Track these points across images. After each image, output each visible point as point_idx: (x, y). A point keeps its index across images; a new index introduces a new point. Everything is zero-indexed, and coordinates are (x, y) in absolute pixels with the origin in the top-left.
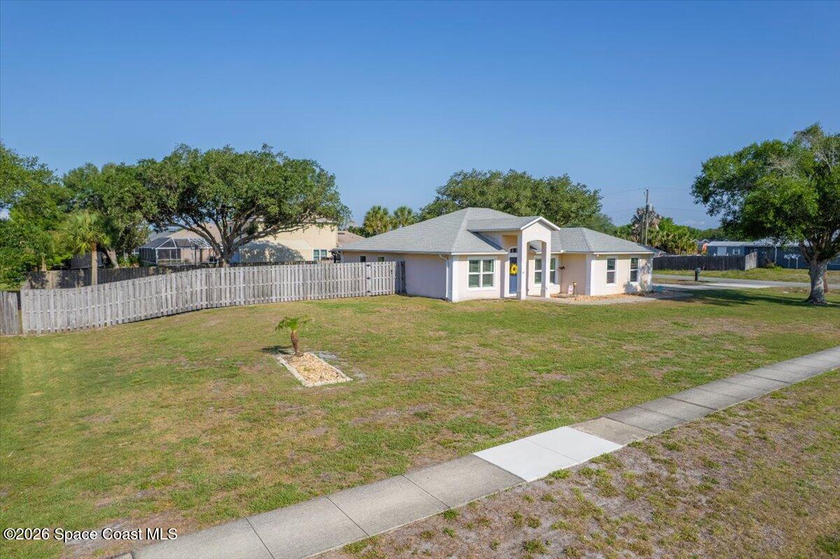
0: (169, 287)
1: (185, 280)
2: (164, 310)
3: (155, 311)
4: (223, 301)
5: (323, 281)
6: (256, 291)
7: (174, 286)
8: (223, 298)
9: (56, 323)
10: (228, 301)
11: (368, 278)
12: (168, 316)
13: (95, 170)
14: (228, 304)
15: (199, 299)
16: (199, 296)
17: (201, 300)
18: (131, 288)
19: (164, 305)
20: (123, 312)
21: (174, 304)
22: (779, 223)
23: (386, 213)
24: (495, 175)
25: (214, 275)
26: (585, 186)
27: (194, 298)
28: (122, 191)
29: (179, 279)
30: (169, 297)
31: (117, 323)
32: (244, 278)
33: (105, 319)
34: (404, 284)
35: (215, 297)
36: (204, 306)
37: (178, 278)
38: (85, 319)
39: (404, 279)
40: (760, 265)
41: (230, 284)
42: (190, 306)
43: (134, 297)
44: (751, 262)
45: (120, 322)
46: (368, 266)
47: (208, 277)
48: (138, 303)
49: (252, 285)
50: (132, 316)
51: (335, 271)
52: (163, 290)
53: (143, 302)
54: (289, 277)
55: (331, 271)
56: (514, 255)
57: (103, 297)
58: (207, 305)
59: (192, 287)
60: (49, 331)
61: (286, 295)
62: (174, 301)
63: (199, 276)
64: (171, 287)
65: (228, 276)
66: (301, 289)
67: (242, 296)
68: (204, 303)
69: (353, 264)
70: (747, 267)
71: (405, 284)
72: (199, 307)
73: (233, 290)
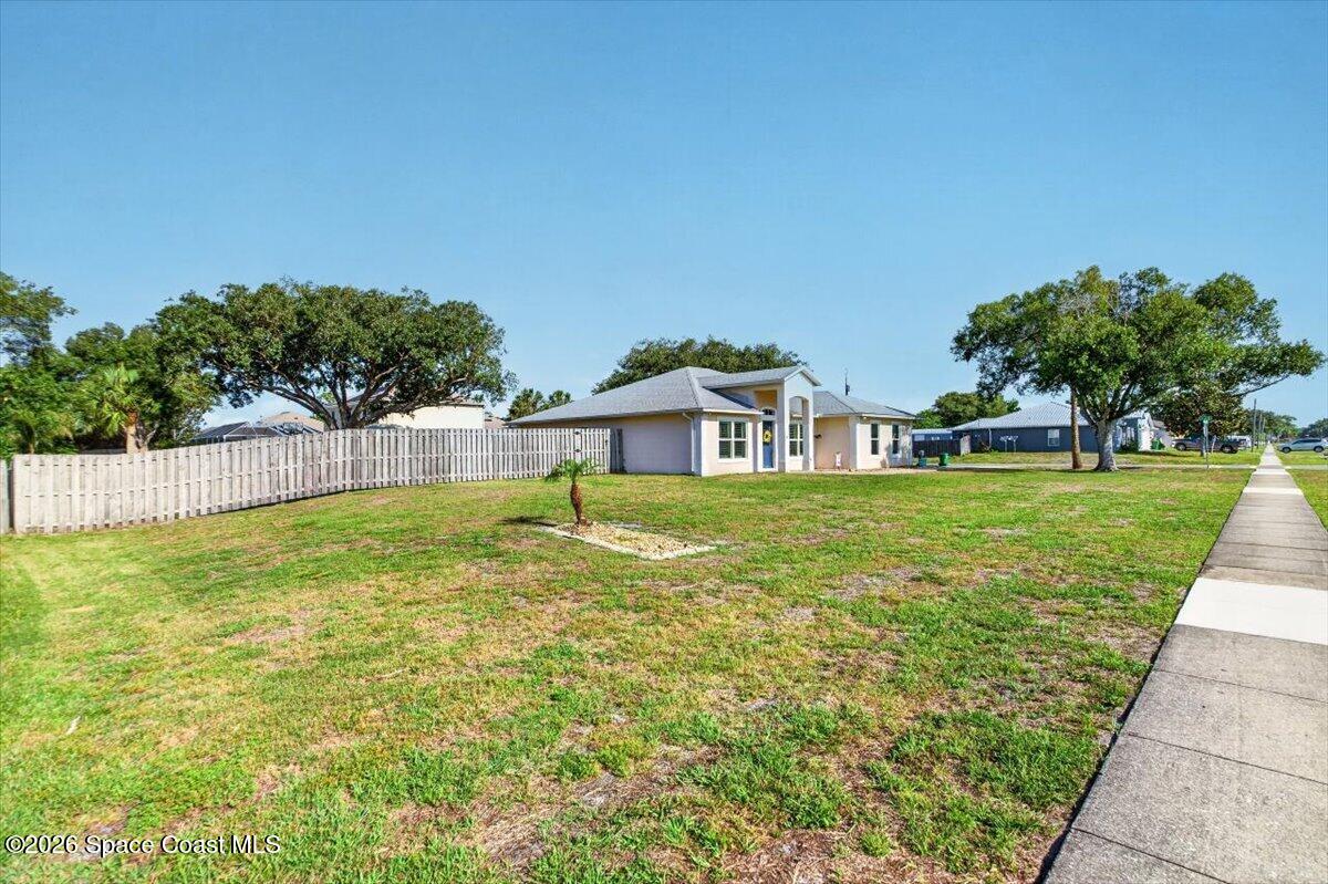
0: (290, 456)
1: (317, 445)
2: (283, 494)
3: (266, 495)
4: (378, 480)
5: (520, 453)
6: (427, 465)
7: (300, 454)
8: (378, 474)
9: (83, 513)
10: (386, 479)
11: (578, 451)
12: (288, 501)
13: (120, 333)
14: (385, 484)
15: (340, 476)
16: (340, 471)
17: (344, 478)
18: (225, 455)
19: (283, 485)
20: (209, 496)
21: (300, 483)
22: (1093, 368)
23: (539, 397)
24: (690, 343)
25: (364, 440)
26: (796, 356)
27: (332, 473)
28: (191, 329)
29: (308, 444)
30: (291, 472)
31: (199, 514)
32: (410, 446)
33: (177, 508)
34: (622, 460)
35: (365, 473)
36: (348, 487)
37: (307, 442)
38: (138, 508)
39: (621, 452)
40: (973, 450)
41: (389, 454)
42: (324, 486)
43: (231, 471)
44: (965, 446)
45: (204, 512)
46: (577, 433)
47: (355, 442)
48: (237, 480)
49: (421, 456)
50: (225, 504)
51: (535, 440)
52: (282, 461)
53: (246, 479)
54: (474, 445)
55: (530, 439)
56: (769, 418)
57: (173, 470)
58: (353, 485)
59: (329, 458)
60: (69, 528)
61: (469, 472)
62: (300, 478)
63: (341, 440)
64: (295, 457)
65: (386, 440)
66: (490, 463)
67: (407, 473)
68: (349, 482)
69: (558, 430)
70: (962, 452)
71: (624, 460)
72: (340, 488)
73: (393, 463)
